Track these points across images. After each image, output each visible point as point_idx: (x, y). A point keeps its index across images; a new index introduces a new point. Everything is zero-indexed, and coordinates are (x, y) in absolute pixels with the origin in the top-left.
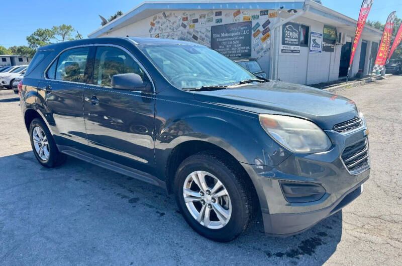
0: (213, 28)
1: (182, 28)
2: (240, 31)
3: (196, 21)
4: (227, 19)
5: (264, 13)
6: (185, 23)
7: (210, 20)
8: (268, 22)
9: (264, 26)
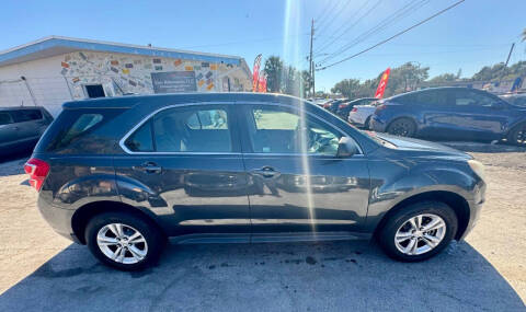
0: (153, 75)
1: (111, 72)
2: (184, 79)
3: (130, 66)
4: (168, 67)
5: (206, 65)
6: (115, 67)
7: (147, 67)
8: (210, 74)
9: (207, 77)
